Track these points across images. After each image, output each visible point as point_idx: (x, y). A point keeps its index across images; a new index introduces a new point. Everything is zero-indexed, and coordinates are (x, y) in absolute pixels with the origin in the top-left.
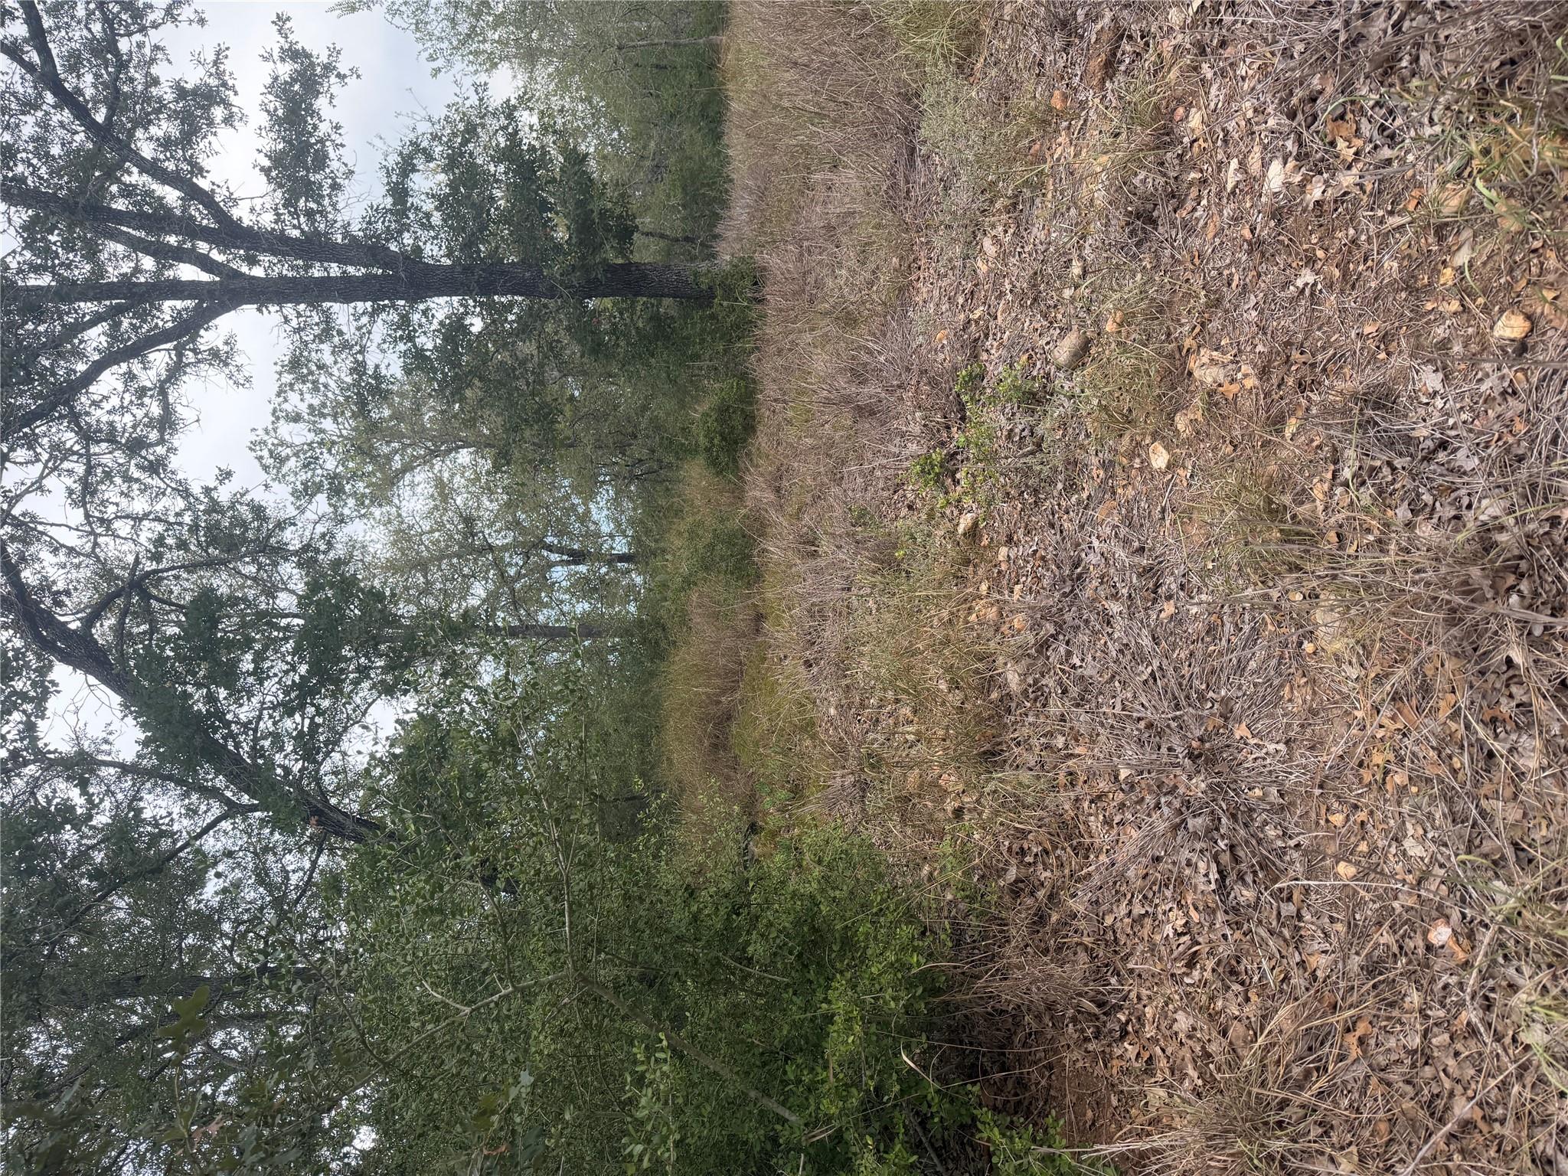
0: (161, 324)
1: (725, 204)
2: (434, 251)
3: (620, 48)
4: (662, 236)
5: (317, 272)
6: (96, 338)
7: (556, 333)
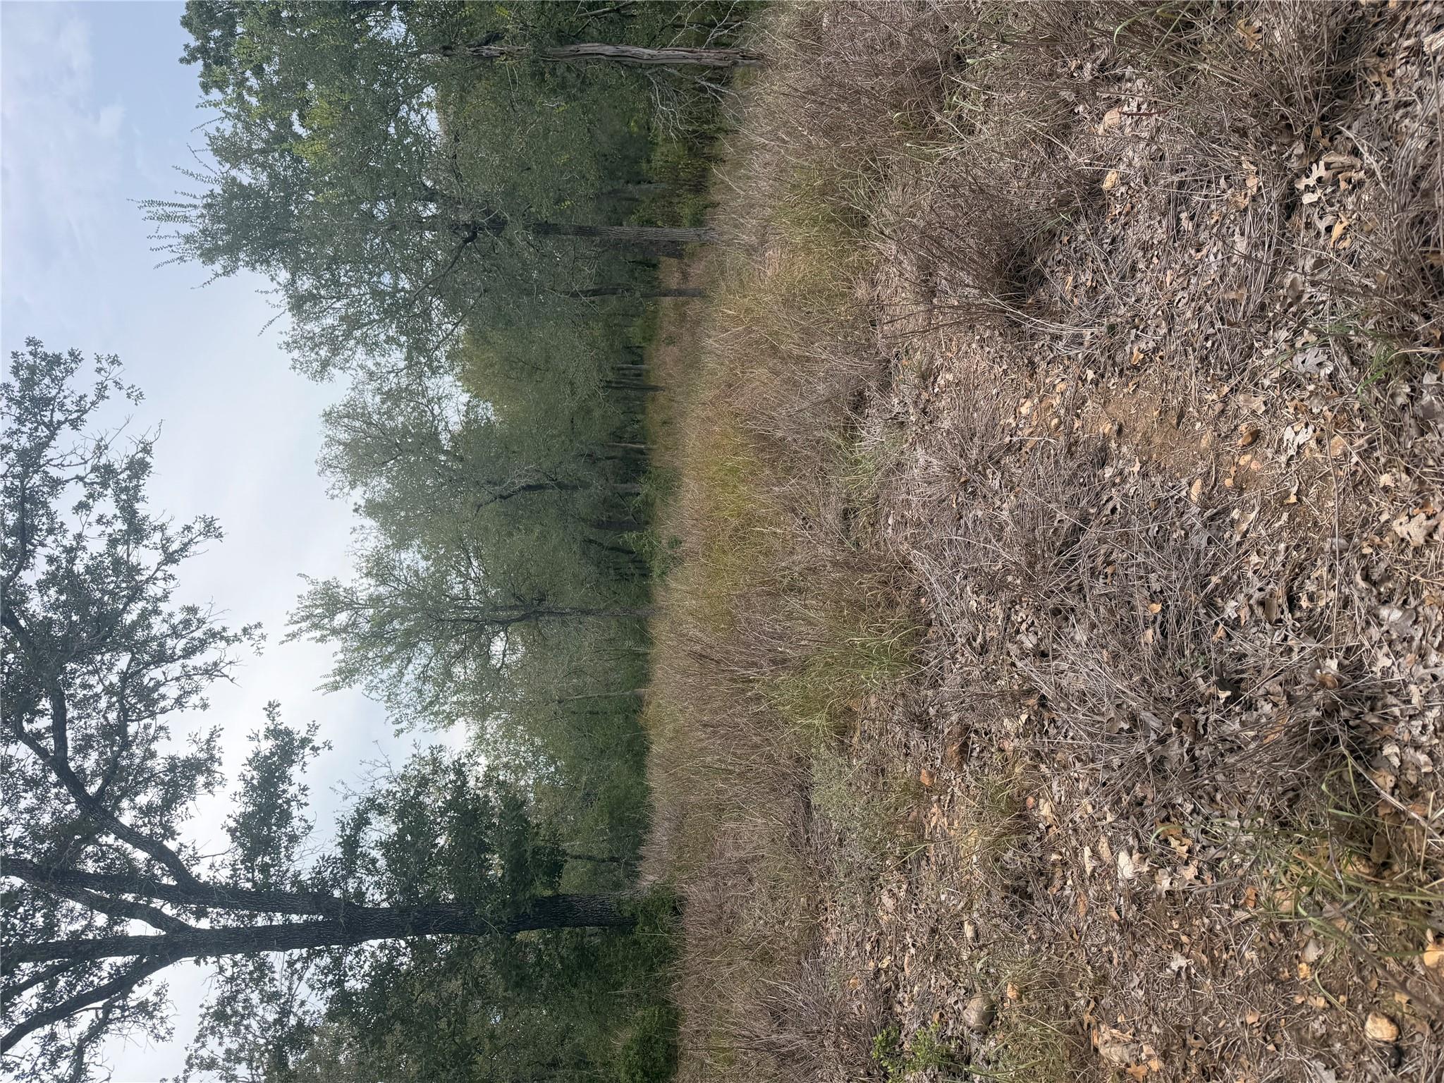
0: (96, 980)
1: (647, 828)
2: (376, 896)
3: (560, 702)
4: (590, 858)
5: (260, 921)
6: (29, 1000)
7: (482, 968)
